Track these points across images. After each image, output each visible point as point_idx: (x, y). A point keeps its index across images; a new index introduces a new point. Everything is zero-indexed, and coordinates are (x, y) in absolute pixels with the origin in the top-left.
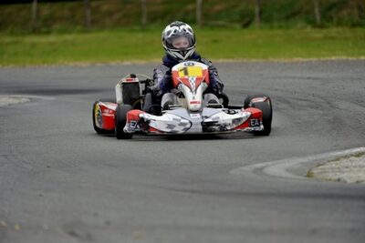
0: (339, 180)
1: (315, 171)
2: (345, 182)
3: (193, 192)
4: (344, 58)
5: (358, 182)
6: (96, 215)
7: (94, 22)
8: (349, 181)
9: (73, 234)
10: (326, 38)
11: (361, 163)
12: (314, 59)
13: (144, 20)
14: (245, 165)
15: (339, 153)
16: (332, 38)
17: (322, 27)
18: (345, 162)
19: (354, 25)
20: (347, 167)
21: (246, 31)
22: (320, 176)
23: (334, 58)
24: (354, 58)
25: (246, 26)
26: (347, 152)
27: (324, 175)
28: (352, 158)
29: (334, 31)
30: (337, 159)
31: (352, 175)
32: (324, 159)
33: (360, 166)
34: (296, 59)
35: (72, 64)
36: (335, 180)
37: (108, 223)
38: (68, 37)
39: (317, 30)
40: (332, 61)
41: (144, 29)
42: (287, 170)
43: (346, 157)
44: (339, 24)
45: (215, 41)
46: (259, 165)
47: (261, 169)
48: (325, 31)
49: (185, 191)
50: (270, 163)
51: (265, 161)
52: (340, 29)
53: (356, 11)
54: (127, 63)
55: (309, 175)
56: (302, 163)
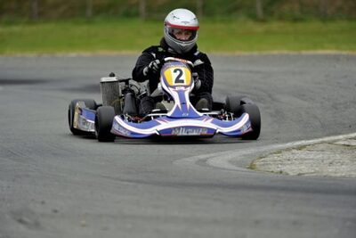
0: (281, 172)
1: (258, 163)
2: (287, 174)
3: (138, 182)
4: (285, 52)
5: (300, 174)
6: (43, 203)
7: (41, 14)
8: (291, 174)
9: (21, 221)
10: (268, 33)
11: (303, 156)
12: (256, 53)
13: (89, 12)
14: (190, 156)
15: (281, 146)
17: (263, 21)
18: (287, 155)
19: (296, 20)
20: (289, 160)
22: (262, 168)
23: (275, 52)
24: (295, 53)
26: (289, 145)
27: (266, 167)
28: (294, 151)
29: (275, 25)
30: (279, 152)
31: (293, 167)
32: (265, 151)
33: (301, 159)
34: (238, 53)
35: (19, 55)
36: (277, 173)
37: (56, 211)
38: (16, 29)
40: (274, 56)
41: (89, 21)
42: (230, 162)
43: (288, 149)
44: (281, 18)
46: (202, 157)
47: (204, 161)
49: (131, 181)
50: (212, 155)
51: (209, 153)
53: (297, 6)
54: (73, 54)
55: (252, 167)
56: (244, 155)
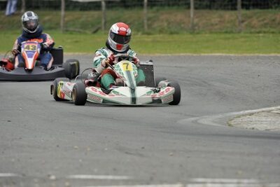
10: (154, 41)
16: (158, 42)
17: (149, 34)
19: (172, 33)
21: (95, 35)
25: (95, 32)
39: (146, 36)
44: (161, 32)
45: (77, 42)
48: (151, 36)
52: (161, 35)
